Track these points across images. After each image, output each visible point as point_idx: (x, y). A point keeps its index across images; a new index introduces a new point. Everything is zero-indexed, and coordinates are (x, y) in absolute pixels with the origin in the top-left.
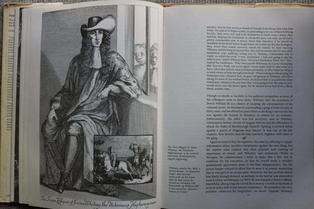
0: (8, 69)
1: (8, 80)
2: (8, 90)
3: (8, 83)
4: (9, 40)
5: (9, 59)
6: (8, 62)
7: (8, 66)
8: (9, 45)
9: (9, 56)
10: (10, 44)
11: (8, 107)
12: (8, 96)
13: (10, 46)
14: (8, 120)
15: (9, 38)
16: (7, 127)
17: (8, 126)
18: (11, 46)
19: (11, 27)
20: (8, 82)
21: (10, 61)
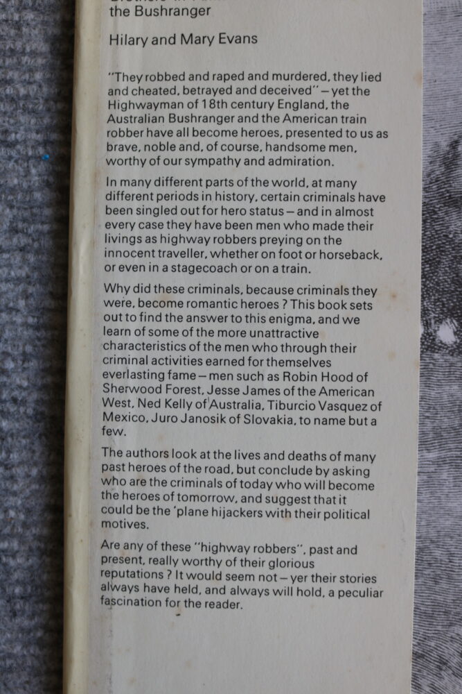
0: (108, 254)
1: (108, 318)
2: (105, 375)
3: (107, 339)
4: (111, 93)
5: (110, 197)
6: (104, 219)
7: (108, 239)
8: (111, 119)
9: (110, 182)
10: (119, 113)
11: (109, 475)
12: (108, 410)
13: (116, 127)
14: (105, 544)
15: (109, 83)
16: (104, 588)
17: (105, 580)
18: (124, 127)
19: (121, 19)
20: (109, 332)
21: (115, 211)
